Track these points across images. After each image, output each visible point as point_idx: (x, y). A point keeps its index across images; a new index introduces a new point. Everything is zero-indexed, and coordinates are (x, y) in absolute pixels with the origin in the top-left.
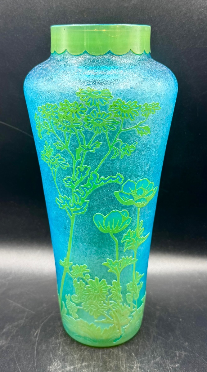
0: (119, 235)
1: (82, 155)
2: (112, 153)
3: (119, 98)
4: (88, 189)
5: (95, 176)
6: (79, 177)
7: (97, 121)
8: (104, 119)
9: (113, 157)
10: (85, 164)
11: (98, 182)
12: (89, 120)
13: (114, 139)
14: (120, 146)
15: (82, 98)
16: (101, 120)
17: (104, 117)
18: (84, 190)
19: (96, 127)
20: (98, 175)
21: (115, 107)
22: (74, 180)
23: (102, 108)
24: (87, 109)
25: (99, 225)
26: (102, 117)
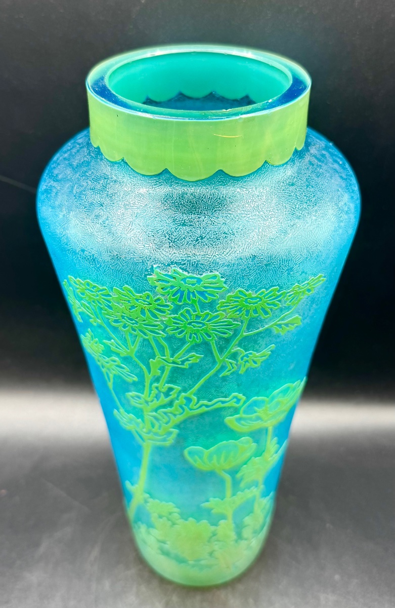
0: (233, 472)
1: (162, 369)
2: (223, 368)
3: (239, 289)
4: (175, 415)
5: (189, 400)
6: (157, 397)
7: (193, 325)
8: (208, 321)
9: (225, 373)
10: (168, 382)
11: (195, 407)
12: (176, 323)
13: (227, 350)
14: (239, 359)
15: (162, 289)
16: (200, 323)
17: (207, 319)
18: (168, 416)
19: (191, 334)
20: (195, 398)
21: (230, 303)
22: (149, 399)
23: (203, 306)
24: (171, 306)
25: (195, 461)
26: (203, 320)
